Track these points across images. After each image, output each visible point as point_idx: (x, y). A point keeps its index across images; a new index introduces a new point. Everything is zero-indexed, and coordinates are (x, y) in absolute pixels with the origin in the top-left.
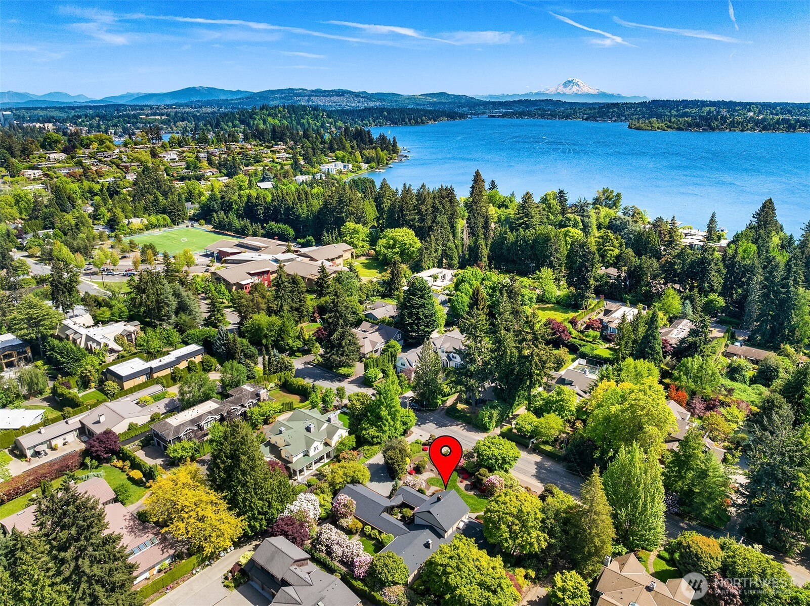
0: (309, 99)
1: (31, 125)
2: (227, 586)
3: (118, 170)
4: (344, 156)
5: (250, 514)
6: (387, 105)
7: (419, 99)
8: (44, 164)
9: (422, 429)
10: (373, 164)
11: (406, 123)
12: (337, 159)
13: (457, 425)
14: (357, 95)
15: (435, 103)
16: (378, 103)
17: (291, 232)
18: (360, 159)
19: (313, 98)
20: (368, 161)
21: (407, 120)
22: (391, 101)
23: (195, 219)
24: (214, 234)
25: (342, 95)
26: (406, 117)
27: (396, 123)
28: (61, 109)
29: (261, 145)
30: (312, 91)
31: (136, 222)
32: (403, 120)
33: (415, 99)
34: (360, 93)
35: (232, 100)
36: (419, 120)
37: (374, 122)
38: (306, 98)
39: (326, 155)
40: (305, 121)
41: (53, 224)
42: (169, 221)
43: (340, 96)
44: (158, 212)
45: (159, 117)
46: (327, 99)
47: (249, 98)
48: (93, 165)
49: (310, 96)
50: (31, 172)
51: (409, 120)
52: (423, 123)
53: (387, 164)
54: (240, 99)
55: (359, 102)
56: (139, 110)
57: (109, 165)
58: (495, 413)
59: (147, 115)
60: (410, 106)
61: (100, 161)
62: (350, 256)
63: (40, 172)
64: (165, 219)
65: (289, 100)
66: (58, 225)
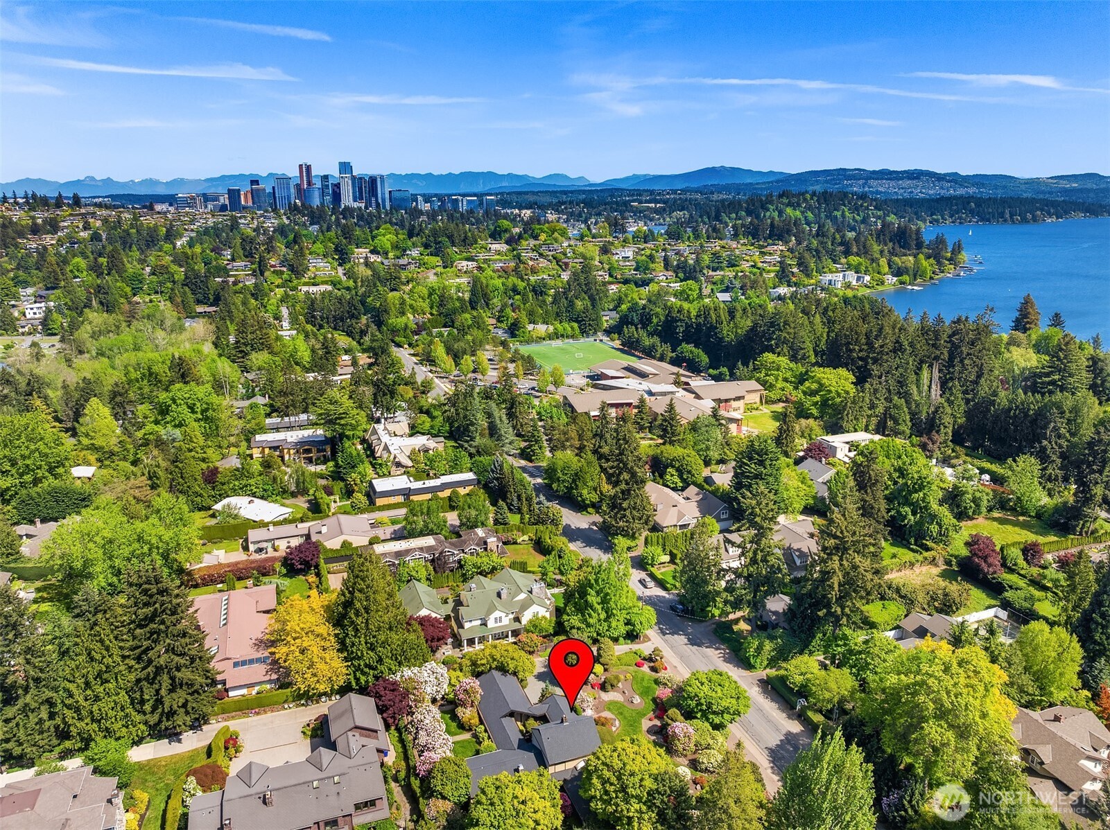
0: (866, 183)
1: (509, 211)
2: (304, 733)
3: (557, 267)
4: (860, 264)
5: (356, 663)
6: (986, 192)
7: (1047, 185)
8: (481, 257)
9: (666, 641)
10: (906, 278)
11: (1005, 221)
12: (849, 267)
13: (717, 649)
14: (939, 178)
15: (1073, 190)
16: (971, 191)
17: (705, 359)
18: (886, 269)
19: (871, 182)
20: (898, 272)
21: (1007, 216)
22: (996, 187)
23: (608, 332)
24: (619, 353)
25: (917, 178)
26: (1007, 211)
27: (989, 220)
28: (553, 193)
29: (753, 244)
30: (874, 172)
31: (541, 329)
32: (1002, 215)
33: (1039, 183)
34: (946, 175)
35: (757, 184)
36: (1029, 216)
37: (951, 217)
38: (861, 182)
39: (835, 262)
40: (838, 214)
41: (453, 322)
42: (577, 331)
43: (914, 178)
44: (571, 320)
45: (653, 205)
46: (892, 183)
47: (782, 181)
48: (531, 259)
49: (867, 179)
50: (465, 263)
51: (1011, 216)
52: (1035, 219)
53: (931, 278)
54: (769, 183)
55: (942, 188)
56: (637, 195)
57: (549, 261)
58: (768, 646)
59: (640, 202)
60: (1025, 195)
61: (541, 255)
62: (758, 400)
63: (475, 264)
64: (572, 328)
65: (836, 184)
66: (457, 324)
